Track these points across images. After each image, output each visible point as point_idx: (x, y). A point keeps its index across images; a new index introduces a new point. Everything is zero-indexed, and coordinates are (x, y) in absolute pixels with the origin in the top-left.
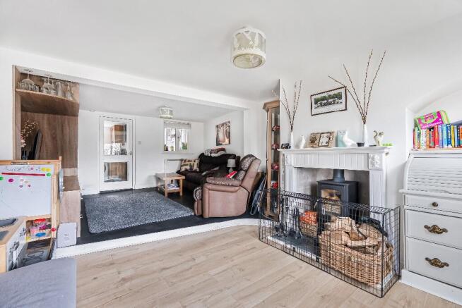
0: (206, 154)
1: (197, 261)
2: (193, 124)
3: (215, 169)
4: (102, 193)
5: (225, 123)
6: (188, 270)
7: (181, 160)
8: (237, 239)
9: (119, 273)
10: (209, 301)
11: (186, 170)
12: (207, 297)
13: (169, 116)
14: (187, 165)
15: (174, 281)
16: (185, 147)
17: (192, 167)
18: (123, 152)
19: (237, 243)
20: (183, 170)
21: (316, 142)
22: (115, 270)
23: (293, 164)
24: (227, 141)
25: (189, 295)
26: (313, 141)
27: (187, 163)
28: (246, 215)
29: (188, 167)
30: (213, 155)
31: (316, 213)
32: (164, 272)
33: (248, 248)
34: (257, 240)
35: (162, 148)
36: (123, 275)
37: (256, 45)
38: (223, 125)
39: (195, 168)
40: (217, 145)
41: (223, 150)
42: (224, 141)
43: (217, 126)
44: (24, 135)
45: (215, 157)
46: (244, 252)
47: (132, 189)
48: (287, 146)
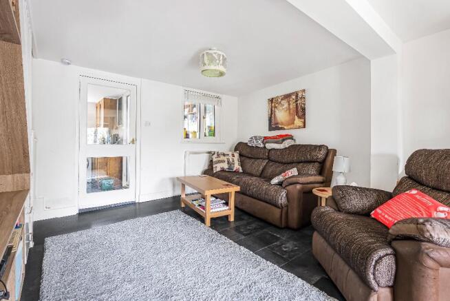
0: (253, 144)
4: (82, 213)
7: (209, 153)
11: (223, 170)
14: (223, 161)
17: (230, 164)
18: (116, 140)
24: (298, 123)
27: (222, 158)
29: (225, 166)
30: (269, 146)
35: (181, 134)
38: (287, 97)
39: (236, 166)
40: (271, 129)
42: (292, 123)
43: (271, 101)
47: (134, 204)
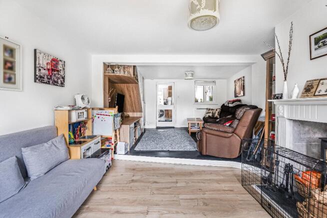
0: (225, 105)
1: (178, 185)
2: (217, 81)
3: (228, 117)
4: (158, 128)
5: (241, 78)
6: (168, 188)
7: (207, 109)
8: (222, 178)
9: (133, 176)
10: (164, 215)
11: (209, 117)
12: (165, 212)
13: (191, 78)
14: (210, 113)
15: (155, 192)
16: (211, 99)
17: (213, 114)
19: (218, 181)
20: (207, 116)
21: (313, 90)
22: (132, 174)
23: (286, 116)
24: (242, 93)
25: (156, 205)
26: (309, 89)
27: (210, 111)
28: (238, 159)
29: (211, 115)
30: (230, 105)
31: (319, 175)
32: (155, 184)
33: (226, 189)
34: (239, 185)
35: (194, 101)
36: (134, 178)
37: (203, 7)
38: (239, 80)
39: (216, 115)
41: (240, 101)
42: (240, 93)
44: (110, 95)
45: (231, 107)
46: (219, 190)
47: (174, 128)
48: (280, 97)
